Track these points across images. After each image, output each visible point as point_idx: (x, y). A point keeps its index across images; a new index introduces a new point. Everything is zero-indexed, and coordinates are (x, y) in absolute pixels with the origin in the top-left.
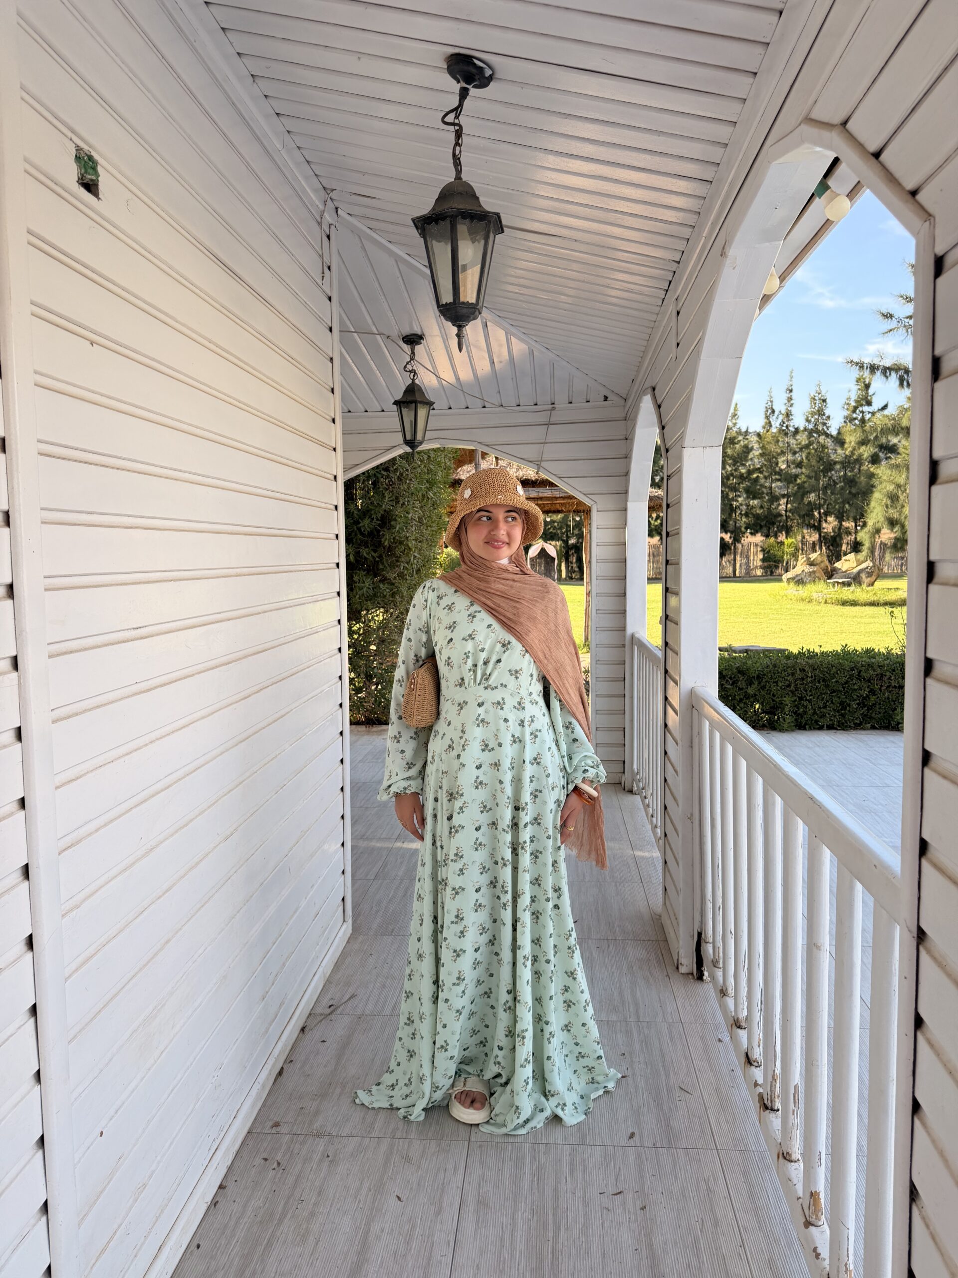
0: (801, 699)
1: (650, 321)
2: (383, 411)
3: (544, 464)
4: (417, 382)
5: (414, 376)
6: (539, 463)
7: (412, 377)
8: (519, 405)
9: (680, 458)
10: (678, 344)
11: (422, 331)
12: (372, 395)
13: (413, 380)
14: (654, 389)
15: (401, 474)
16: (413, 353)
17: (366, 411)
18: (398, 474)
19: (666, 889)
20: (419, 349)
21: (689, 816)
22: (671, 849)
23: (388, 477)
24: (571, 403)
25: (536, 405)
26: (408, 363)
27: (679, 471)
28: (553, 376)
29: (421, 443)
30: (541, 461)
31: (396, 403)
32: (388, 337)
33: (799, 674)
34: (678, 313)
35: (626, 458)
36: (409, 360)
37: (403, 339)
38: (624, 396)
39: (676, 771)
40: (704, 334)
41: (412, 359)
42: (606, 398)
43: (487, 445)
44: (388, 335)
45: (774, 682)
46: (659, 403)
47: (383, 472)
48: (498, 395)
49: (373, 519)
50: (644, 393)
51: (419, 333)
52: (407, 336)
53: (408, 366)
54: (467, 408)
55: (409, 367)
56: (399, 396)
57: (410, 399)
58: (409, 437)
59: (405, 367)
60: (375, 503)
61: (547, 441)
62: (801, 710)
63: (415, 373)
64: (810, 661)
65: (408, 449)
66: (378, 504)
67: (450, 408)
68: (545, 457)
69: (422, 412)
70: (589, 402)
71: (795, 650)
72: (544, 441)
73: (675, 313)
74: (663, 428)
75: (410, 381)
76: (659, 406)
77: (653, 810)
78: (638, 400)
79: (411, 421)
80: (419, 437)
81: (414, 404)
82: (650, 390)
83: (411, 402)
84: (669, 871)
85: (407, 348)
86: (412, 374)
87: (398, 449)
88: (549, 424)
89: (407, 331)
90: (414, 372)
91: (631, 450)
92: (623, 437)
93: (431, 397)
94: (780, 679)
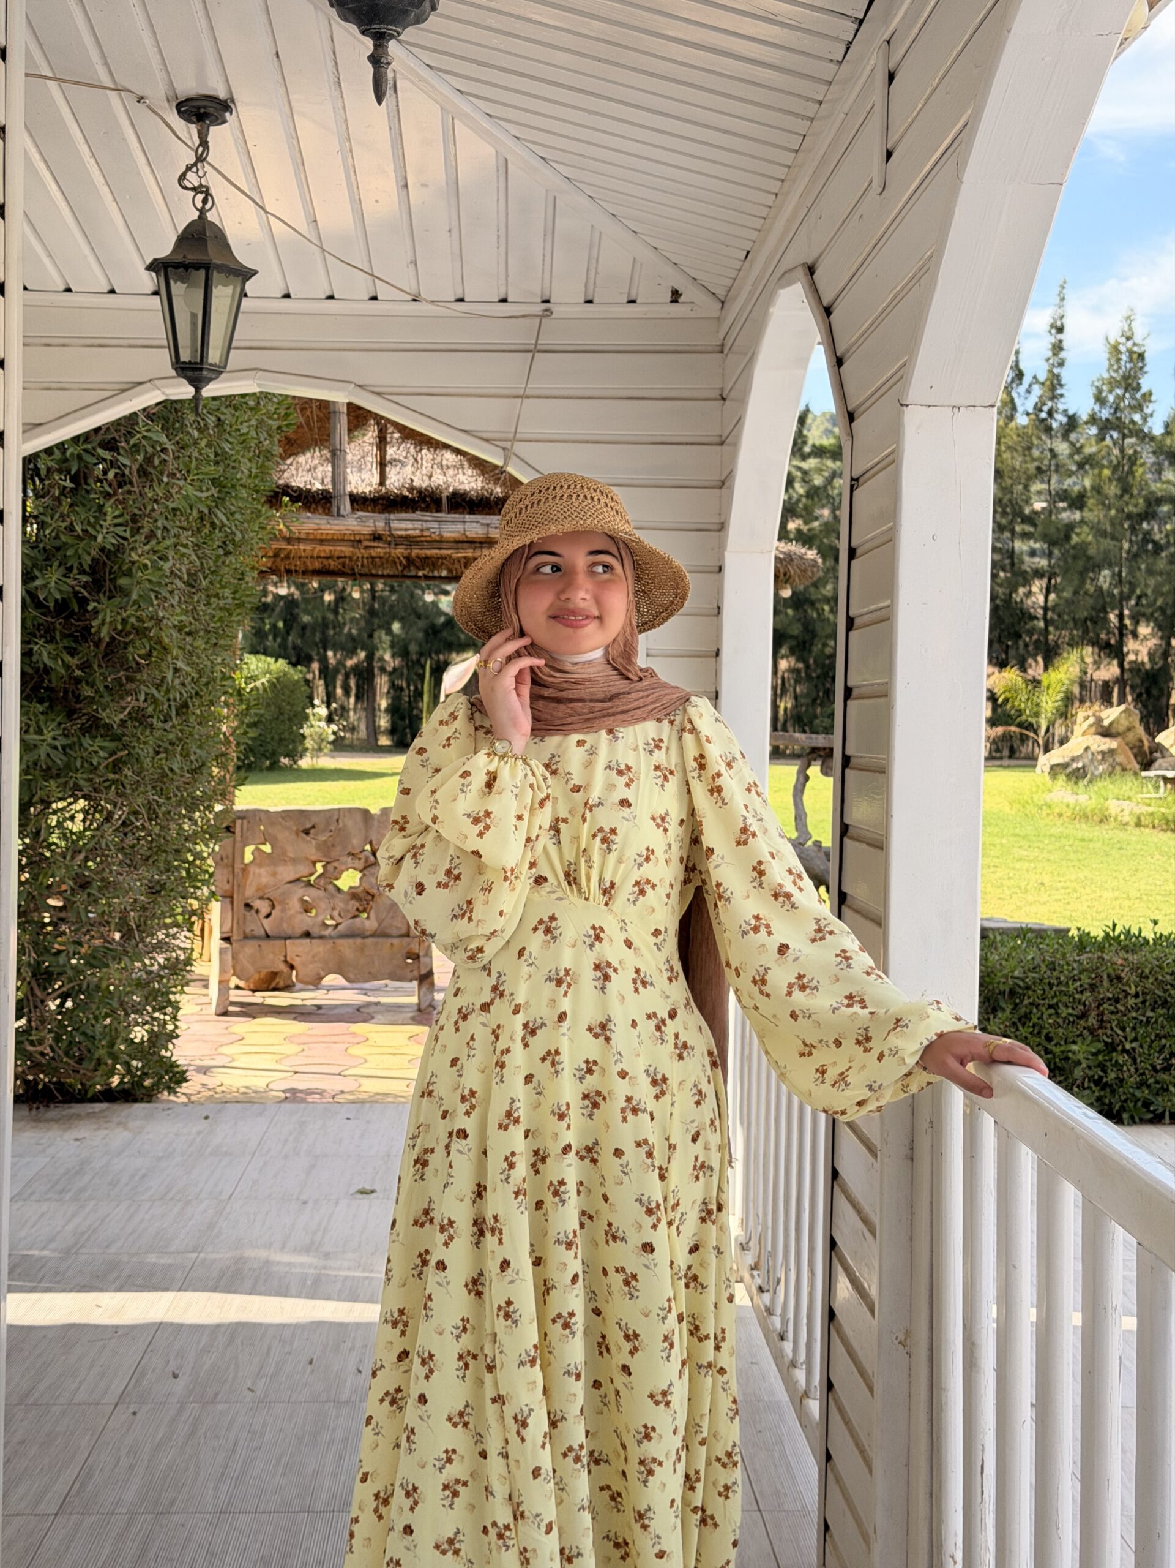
0: (1111, 1047)
1: (808, 99)
2: (112, 291)
3: (519, 448)
4: (211, 216)
5: (205, 201)
6: (508, 445)
7: (199, 205)
8: (461, 300)
9: (895, 431)
10: (889, 154)
11: (231, 93)
12: (86, 250)
14: (811, 270)
15: (149, 460)
16: (204, 143)
17: (69, 290)
18: (140, 458)
19: (827, 1528)
20: (216, 133)
21: (902, 1337)
22: (847, 1423)
23: (112, 464)
24: (590, 302)
25: (504, 300)
26: (189, 168)
27: (892, 462)
28: (550, 232)
29: (218, 371)
30: (514, 439)
31: (155, 266)
32: (140, 99)
33: (1106, 990)
34: (891, 77)
35: (722, 443)
36: (193, 160)
37: (179, 106)
38: (721, 292)
39: (866, 1221)
40: (977, 116)
41: (200, 159)
42: (676, 296)
43: (378, 394)
44: (139, 92)
45: (1050, 1007)
46: (825, 304)
47: (100, 451)
48: (412, 267)
49: (70, 569)
50: (784, 279)
51: (222, 95)
52: (187, 100)
53: (190, 175)
54: (331, 297)
55: (192, 179)
57: (192, 257)
58: (185, 356)
59: (183, 177)
60: (78, 528)
61: (528, 392)
62: (1112, 1075)
63: (208, 194)
64: (1134, 958)
65: (183, 391)
66: (85, 531)
67: (287, 296)
68: (524, 430)
69: (222, 295)
70: (633, 301)
71: (1097, 932)
72: (521, 392)
73: (881, 77)
74: (840, 362)
75: (195, 215)
76: (828, 311)
77: (785, 1321)
78: (763, 299)
79: (194, 316)
80: (214, 356)
81: (203, 272)
82: (801, 273)
83: (197, 266)
84: (838, 1480)
85: (189, 131)
86: (200, 197)
87: (148, 391)
88: (534, 351)
89: (188, 87)
90: (205, 192)
91: (740, 421)
92: (716, 394)
93: (243, 256)
94: (1065, 999)
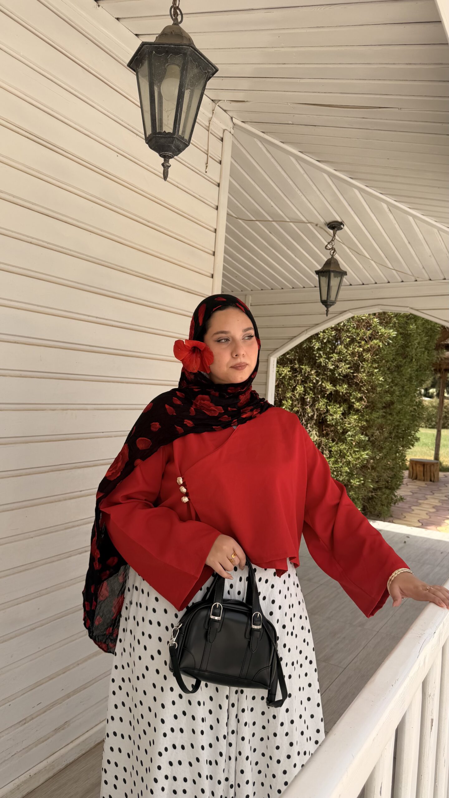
4: (335, 257)
5: (334, 253)
7: (332, 254)
8: (445, 279)
11: (342, 220)
13: (333, 256)
16: (334, 235)
20: (338, 232)
26: (329, 243)
29: (333, 303)
31: (318, 272)
32: (317, 225)
36: (331, 240)
37: (328, 225)
43: (417, 310)
44: (316, 223)
48: (424, 270)
52: (330, 223)
54: (402, 281)
55: (329, 246)
56: (319, 268)
59: (326, 246)
63: (335, 250)
67: (389, 282)
69: (335, 280)
75: (330, 257)
79: (327, 286)
80: (333, 298)
83: (327, 272)
85: (331, 232)
86: (333, 251)
